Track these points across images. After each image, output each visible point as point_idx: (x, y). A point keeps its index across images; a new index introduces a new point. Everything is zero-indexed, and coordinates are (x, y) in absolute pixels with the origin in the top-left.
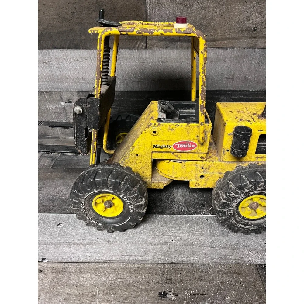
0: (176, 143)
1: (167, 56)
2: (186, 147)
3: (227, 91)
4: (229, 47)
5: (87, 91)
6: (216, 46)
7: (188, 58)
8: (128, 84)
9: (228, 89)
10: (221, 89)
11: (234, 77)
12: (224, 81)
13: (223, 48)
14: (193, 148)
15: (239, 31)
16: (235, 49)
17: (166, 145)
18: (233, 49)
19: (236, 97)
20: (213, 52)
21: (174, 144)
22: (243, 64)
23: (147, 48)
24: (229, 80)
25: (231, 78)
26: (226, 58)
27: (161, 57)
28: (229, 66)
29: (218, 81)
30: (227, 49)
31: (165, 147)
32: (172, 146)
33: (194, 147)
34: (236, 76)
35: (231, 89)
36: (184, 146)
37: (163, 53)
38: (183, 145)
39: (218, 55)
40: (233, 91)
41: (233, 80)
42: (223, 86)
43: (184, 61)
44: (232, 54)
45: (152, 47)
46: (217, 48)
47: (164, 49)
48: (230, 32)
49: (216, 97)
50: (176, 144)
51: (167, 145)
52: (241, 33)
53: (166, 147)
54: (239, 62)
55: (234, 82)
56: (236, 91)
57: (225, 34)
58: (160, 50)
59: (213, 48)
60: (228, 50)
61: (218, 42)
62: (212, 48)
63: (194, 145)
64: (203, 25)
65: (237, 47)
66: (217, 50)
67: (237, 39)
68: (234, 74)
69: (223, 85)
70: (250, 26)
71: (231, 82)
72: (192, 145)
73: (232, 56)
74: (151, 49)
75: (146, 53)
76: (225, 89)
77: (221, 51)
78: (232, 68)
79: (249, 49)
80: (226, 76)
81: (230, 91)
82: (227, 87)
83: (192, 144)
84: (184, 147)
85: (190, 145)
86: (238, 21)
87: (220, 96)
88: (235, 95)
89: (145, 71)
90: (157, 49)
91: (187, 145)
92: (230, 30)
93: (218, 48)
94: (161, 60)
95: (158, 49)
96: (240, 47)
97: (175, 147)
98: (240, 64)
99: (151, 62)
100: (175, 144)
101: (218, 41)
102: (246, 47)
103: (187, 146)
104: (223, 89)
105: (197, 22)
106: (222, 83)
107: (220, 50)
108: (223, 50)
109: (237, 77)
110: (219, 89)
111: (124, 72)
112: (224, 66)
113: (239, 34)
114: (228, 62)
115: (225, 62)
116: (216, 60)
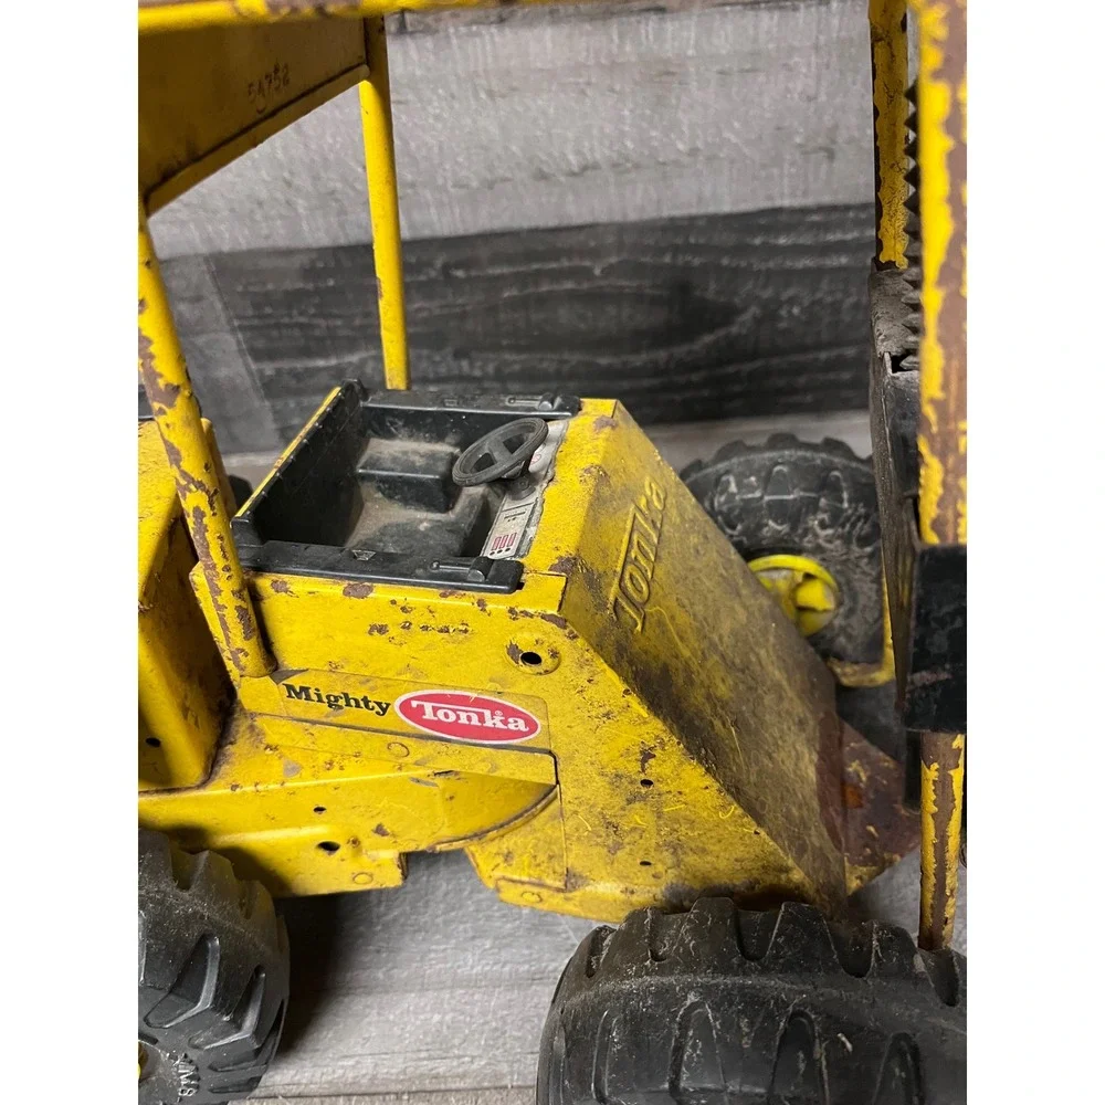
1: (513, 63)
3: (805, 211)
5: (165, 261)
7: (613, 62)
8: (345, 213)
9: (810, 201)
10: (778, 204)
11: (834, 142)
12: (792, 164)
13: (776, 4)
18: (823, 9)
19: (849, 237)
20: (729, 28)
23: (410, 29)
24: (813, 156)
25: (821, 149)
26: (792, 50)
27: (480, 69)
28: (812, 92)
29: (764, 166)
30: (795, 9)
34: (842, 136)
35: (827, 199)
37: (488, 48)
39: (755, 40)
40: (833, 208)
41: (831, 155)
42: (786, 192)
43: (594, 80)
44: (820, 32)
47: (493, 29)
49: (757, 241)
55: (836, 164)
56: (847, 208)
58: (471, 35)
59: (728, 8)
60: (801, 14)
62: (724, 5)
63: (521, 723)
66: (751, 14)
68: (836, 127)
69: (787, 182)
71: (824, 167)
73: (822, 38)
74: (428, 31)
75: (406, 54)
76: (797, 203)
77: (768, 21)
78: (823, 98)
80: (798, 140)
81: (820, 209)
82: (805, 193)
87: (776, 237)
88: (841, 226)
89: (418, 148)
90: (457, 30)
94: (483, 82)
95: (463, 29)
99: (439, 96)
104: (787, 203)
106: (782, 174)
107: (764, 16)
108: (776, 15)
109: (849, 145)
110: (769, 205)
111: (316, 158)
112: (787, 90)
114: (804, 70)
115: (790, 70)
116: (748, 66)
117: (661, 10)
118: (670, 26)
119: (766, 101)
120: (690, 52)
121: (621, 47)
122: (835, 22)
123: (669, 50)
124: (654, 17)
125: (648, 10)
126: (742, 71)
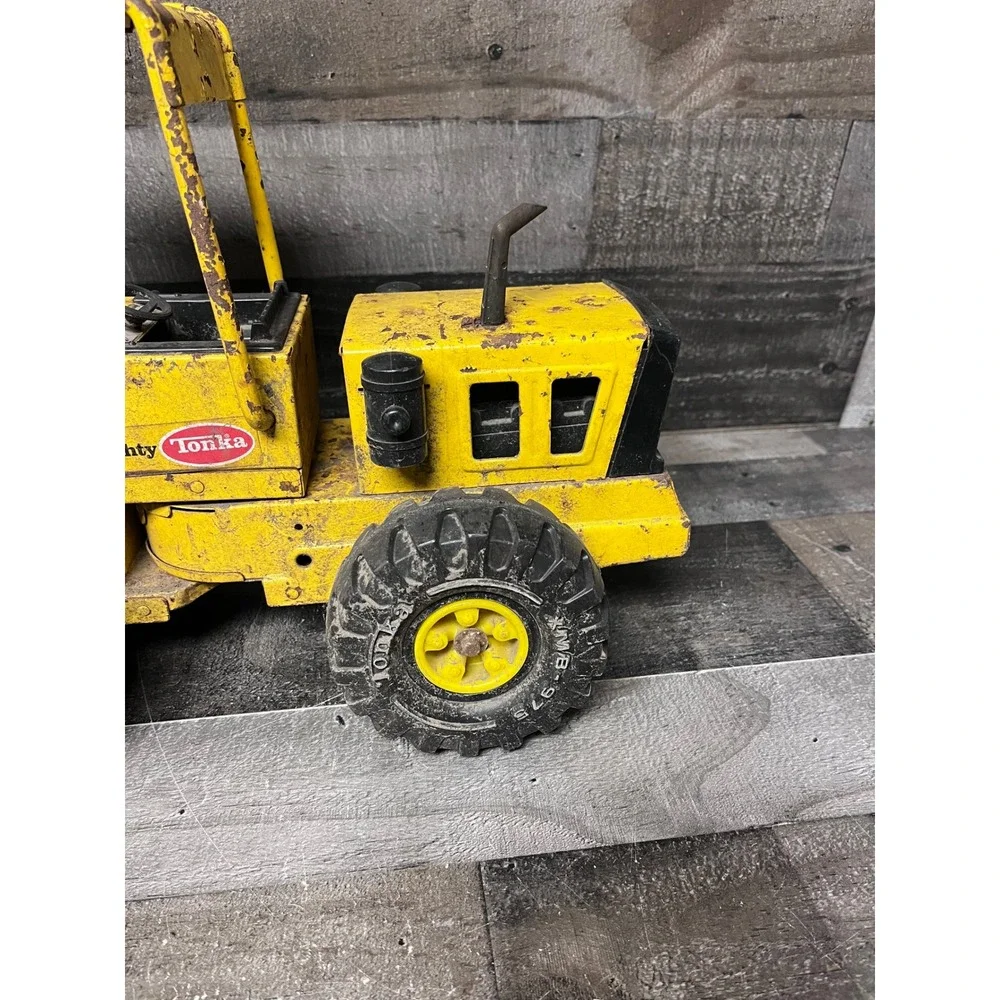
0: (169, 435)
1: (206, 152)
2: (213, 448)
3: (451, 276)
4: (422, 119)
6: (376, 116)
7: (285, 157)
9: (452, 269)
10: (428, 270)
11: (462, 225)
12: (434, 240)
13: (402, 122)
14: (243, 451)
15: (442, 60)
16: (444, 124)
17: (135, 446)
18: (436, 127)
20: (369, 137)
21: (164, 438)
22: (482, 181)
24: (448, 236)
25: (454, 230)
26: (418, 157)
28: (439, 189)
30: (416, 126)
31: (130, 452)
32: (160, 448)
33: (245, 445)
34: (467, 222)
35: (465, 268)
36: (204, 443)
38: (198, 441)
39: (390, 148)
40: (471, 276)
41: (462, 236)
42: (433, 260)
43: (271, 168)
44: (437, 144)
45: (139, 117)
46: (378, 121)
48: (413, 64)
50: (171, 437)
51: (139, 447)
52: (454, 67)
53: (134, 454)
54: (468, 174)
55: (466, 242)
57: (398, 71)
59: (366, 123)
60: (421, 129)
61: (377, 99)
62: (363, 120)
63: (242, 440)
64: (312, 40)
65: (449, 120)
66: (383, 128)
67: (441, 88)
68: (460, 216)
69: (432, 254)
70: (477, 42)
71: (458, 243)
72: (235, 440)
73: (439, 148)
76: (443, 270)
77: (397, 134)
78: (447, 193)
79: (490, 127)
80: (435, 223)
81: (461, 277)
82: (448, 263)
83: (232, 437)
84: (206, 448)
85: (227, 440)
86: (432, 22)
91: (215, 440)
92: (410, 55)
93: (385, 121)
96: (457, 119)
97: (171, 449)
98: (472, 178)
99: (150, 173)
100: (168, 440)
101: (375, 95)
102: (478, 119)
103: (217, 445)
104: (435, 270)
105: (285, 25)
106: (427, 249)
107: (394, 130)
108: (403, 130)
109: (473, 227)
110: (421, 270)
112: (420, 186)
113: (446, 71)
114: (430, 171)
115: (420, 171)
116: (387, 167)
117: (316, 121)
118: (324, 133)
119: (406, 194)
120: (343, 153)
121: (289, 145)
122: (447, 137)
123: (326, 151)
124: (311, 128)
125: (306, 120)
126: (384, 170)
